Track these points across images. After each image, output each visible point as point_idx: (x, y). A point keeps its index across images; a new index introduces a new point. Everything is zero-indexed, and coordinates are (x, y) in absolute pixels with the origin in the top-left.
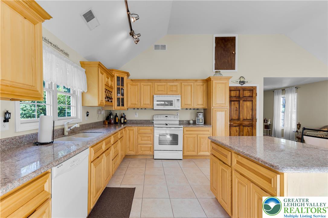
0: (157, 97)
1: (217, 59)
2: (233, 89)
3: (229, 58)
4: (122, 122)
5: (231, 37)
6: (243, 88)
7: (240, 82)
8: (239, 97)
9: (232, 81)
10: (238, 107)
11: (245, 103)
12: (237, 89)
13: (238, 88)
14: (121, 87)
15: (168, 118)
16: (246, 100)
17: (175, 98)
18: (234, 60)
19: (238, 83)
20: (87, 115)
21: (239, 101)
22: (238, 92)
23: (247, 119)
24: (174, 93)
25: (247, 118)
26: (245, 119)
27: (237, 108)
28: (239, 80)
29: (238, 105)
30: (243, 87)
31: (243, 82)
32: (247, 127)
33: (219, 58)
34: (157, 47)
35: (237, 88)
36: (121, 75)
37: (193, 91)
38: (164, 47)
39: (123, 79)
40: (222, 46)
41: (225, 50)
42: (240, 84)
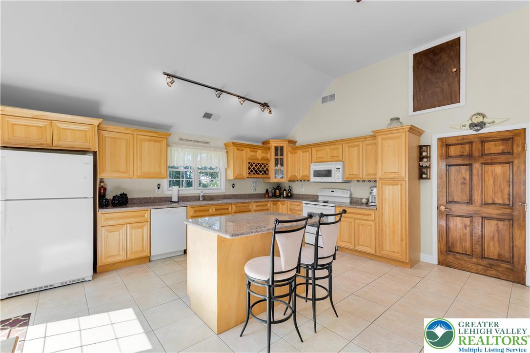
0: (314, 166)
1: (417, 92)
2: (454, 142)
3: (446, 83)
4: (285, 196)
5: (447, 43)
6: (480, 137)
7: (473, 126)
8: (470, 156)
9: (450, 127)
10: (468, 177)
11: (489, 168)
12: (466, 141)
13: (466, 139)
14: (279, 157)
15: (333, 194)
16: (489, 161)
17: (334, 166)
18: (457, 83)
19: (467, 127)
20: (233, 187)
21: (470, 165)
22: (467, 147)
23: (494, 204)
24: (334, 159)
25: (494, 200)
26: (490, 201)
27: (464, 179)
28: (470, 122)
29: (468, 173)
30: (482, 135)
31: (482, 125)
32: (497, 221)
33: (422, 89)
34: (324, 100)
35: (463, 139)
36: (279, 144)
37: (361, 155)
38: (332, 97)
39: (282, 148)
40: (429, 64)
41: (434, 72)
42: (471, 129)
